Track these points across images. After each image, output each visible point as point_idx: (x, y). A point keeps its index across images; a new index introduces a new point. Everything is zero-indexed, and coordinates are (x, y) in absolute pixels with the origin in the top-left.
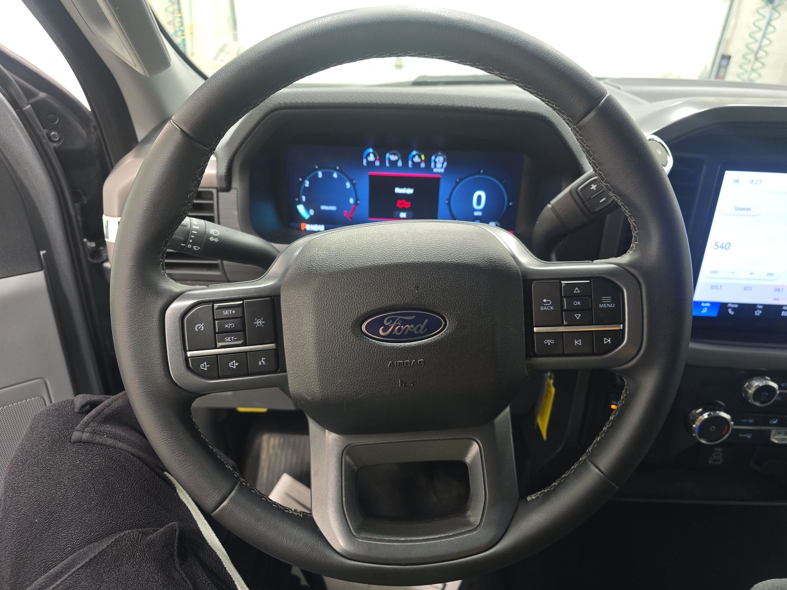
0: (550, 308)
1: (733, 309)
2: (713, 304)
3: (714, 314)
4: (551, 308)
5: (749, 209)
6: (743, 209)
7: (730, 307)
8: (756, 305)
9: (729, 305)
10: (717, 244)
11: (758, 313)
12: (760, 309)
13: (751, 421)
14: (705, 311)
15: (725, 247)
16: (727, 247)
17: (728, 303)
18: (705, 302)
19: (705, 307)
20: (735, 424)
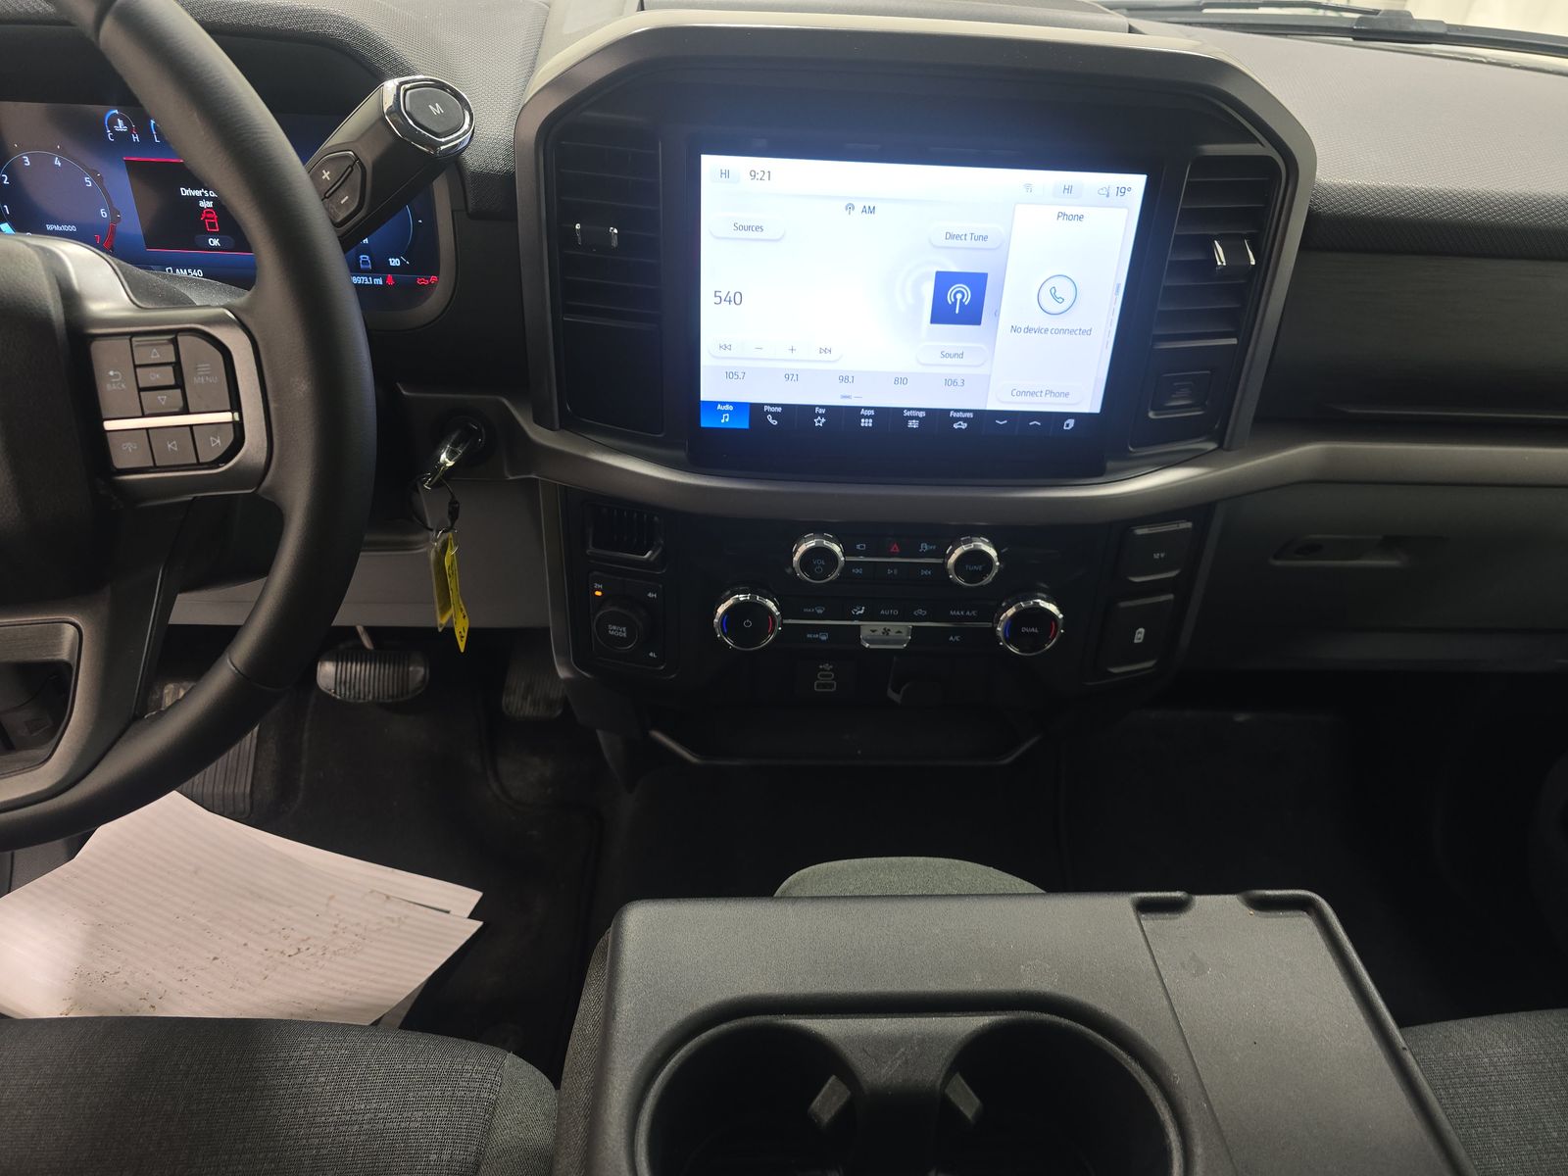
0: (120, 386)
1: (775, 415)
2: (738, 406)
3: (743, 424)
4: (123, 386)
5: (759, 228)
6: (749, 228)
7: (768, 413)
8: (813, 407)
9: (766, 408)
10: (717, 294)
11: (819, 422)
12: (822, 415)
13: (820, 611)
14: (725, 420)
15: (735, 299)
16: (738, 300)
17: (764, 405)
18: (723, 403)
19: (725, 412)
20: (784, 616)
